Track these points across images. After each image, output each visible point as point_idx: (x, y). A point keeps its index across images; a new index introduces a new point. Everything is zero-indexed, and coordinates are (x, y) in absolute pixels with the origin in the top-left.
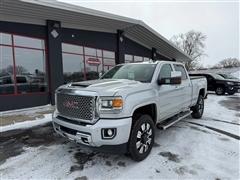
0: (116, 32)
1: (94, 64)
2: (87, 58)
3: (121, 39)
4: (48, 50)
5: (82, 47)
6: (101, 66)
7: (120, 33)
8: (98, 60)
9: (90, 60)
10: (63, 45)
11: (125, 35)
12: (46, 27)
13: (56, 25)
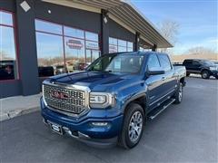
0: (100, 12)
1: (75, 47)
3: (106, 20)
5: (61, 27)
6: (83, 49)
7: (104, 13)
8: (80, 43)
10: (36, 21)
11: (110, 16)
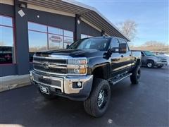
0: (74, 16)
2: (50, 36)
3: (79, 22)
4: (15, 28)
7: (78, 17)
9: (53, 37)
10: (29, 23)
11: (82, 19)
12: (14, 7)
13: (23, 6)
